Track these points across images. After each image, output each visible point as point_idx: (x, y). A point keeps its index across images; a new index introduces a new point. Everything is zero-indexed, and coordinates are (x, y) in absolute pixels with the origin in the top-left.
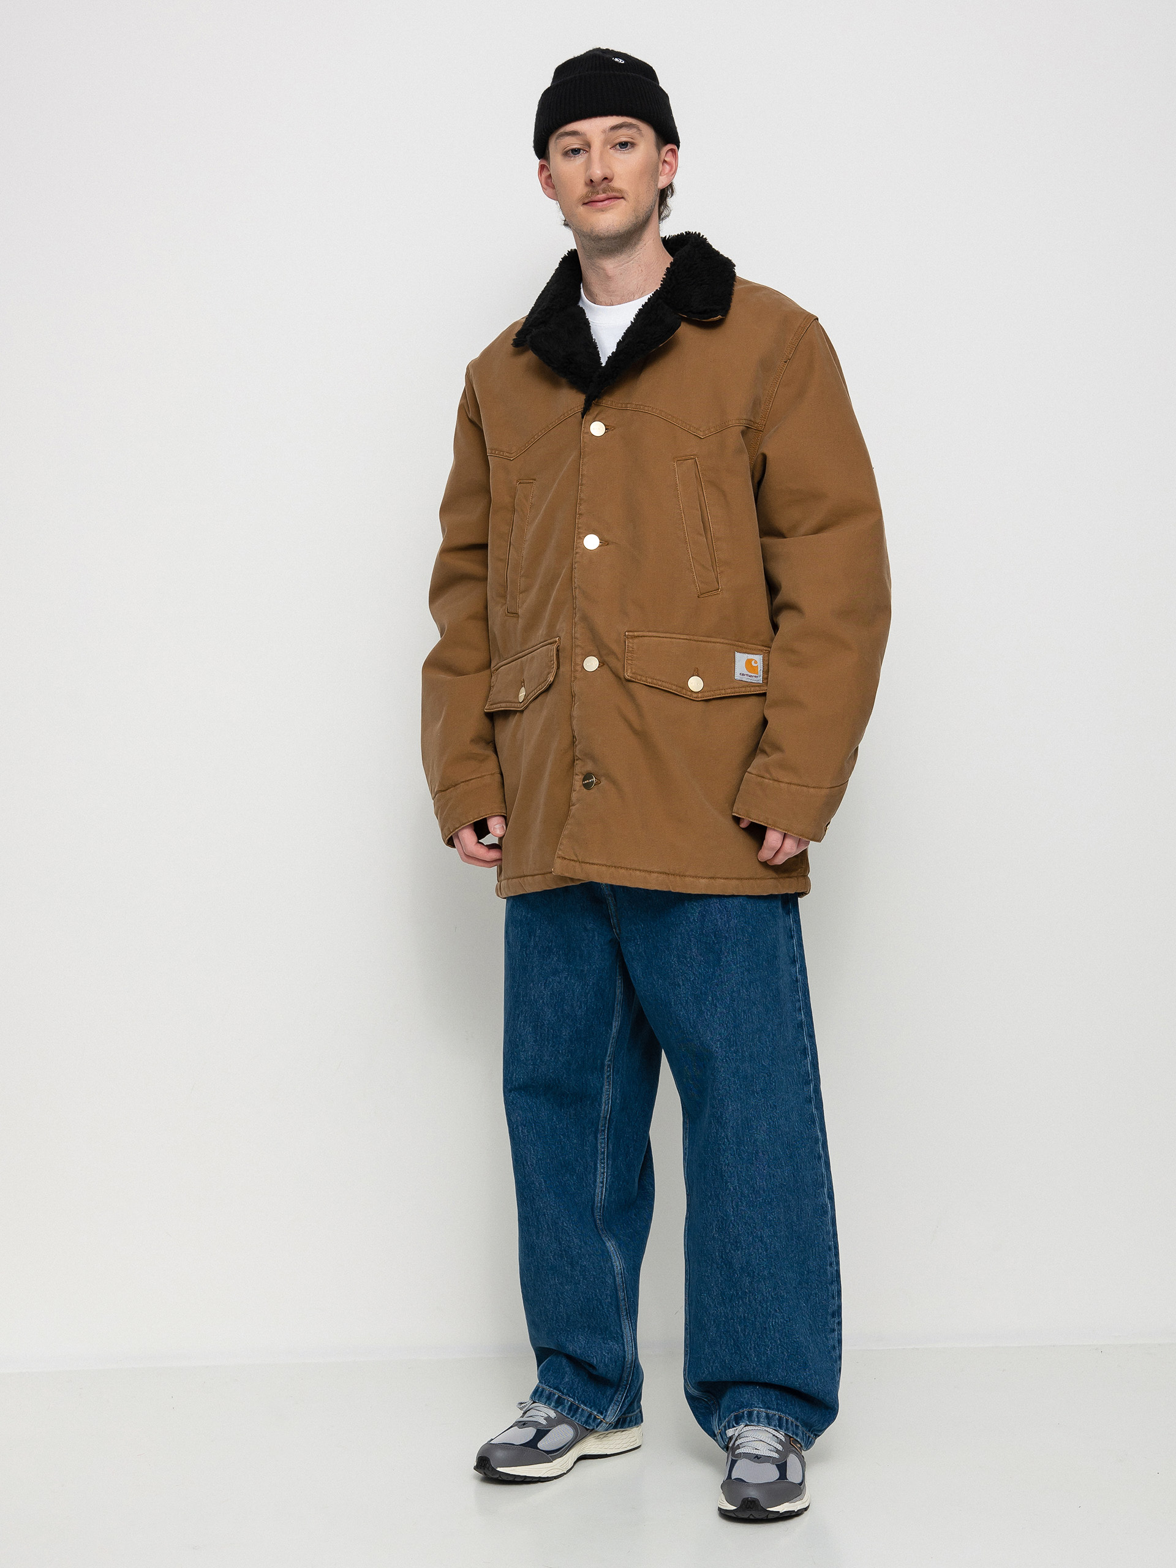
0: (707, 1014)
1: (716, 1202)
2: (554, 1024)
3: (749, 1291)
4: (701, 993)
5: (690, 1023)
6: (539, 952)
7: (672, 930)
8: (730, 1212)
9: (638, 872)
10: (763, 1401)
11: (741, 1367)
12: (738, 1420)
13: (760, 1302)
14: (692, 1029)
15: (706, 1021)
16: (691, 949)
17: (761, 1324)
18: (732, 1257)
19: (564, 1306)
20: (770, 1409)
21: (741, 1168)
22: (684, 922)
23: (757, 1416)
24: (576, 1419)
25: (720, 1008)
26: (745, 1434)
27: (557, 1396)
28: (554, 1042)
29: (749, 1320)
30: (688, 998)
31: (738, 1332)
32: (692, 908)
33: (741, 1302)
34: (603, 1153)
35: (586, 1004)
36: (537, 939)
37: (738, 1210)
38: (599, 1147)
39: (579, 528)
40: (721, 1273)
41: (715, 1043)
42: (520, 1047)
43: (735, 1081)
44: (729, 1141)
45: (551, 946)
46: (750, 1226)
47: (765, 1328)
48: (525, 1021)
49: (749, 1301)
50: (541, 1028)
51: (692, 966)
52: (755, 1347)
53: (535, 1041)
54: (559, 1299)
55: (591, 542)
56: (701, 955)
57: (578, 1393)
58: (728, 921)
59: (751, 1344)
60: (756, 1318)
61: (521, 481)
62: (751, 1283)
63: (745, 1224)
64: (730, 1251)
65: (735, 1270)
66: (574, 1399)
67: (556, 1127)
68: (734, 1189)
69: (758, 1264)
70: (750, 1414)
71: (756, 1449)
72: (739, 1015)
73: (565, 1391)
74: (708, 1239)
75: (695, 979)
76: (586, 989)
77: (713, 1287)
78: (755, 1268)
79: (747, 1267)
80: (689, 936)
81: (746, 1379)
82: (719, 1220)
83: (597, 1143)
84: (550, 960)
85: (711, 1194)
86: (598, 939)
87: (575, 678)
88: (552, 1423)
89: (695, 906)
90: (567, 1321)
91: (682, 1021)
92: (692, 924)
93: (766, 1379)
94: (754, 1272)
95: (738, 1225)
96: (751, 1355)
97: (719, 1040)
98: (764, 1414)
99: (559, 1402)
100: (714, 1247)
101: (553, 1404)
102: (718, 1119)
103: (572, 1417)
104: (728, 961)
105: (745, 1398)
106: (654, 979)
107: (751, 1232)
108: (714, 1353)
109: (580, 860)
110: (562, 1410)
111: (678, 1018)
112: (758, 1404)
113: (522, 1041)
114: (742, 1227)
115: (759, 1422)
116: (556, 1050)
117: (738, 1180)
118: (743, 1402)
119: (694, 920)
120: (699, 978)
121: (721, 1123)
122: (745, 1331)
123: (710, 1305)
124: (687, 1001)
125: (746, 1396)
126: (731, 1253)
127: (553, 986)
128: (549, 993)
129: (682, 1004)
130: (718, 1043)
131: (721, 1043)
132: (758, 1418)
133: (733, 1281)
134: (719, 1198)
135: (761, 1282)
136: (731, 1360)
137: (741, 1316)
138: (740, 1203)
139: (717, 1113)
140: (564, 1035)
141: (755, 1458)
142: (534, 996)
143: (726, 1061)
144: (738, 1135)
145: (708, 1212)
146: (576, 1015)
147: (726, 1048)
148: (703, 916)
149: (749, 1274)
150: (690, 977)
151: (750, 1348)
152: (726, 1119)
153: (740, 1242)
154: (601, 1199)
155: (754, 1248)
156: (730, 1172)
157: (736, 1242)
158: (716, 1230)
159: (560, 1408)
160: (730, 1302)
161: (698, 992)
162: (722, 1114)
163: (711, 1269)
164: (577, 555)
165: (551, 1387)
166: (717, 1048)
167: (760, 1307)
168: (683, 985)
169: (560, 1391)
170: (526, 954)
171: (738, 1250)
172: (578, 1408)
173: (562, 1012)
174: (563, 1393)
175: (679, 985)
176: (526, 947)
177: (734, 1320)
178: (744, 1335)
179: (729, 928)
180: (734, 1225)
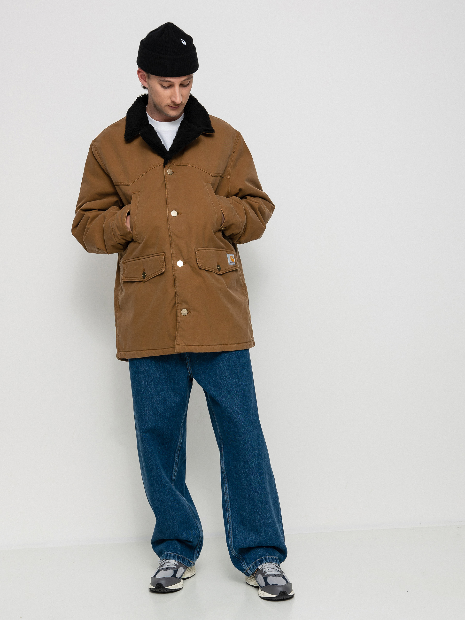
0: (235, 399)
1: (246, 474)
2: (163, 411)
3: (261, 509)
4: (231, 391)
5: (228, 403)
6: (154, 383)
7: (217, 366)
8: (252, 477)
9: (210, 346)
10: (268, 553)
11: (259, 541)
12: (261, 562)
13: (266, 513)
14: (229, 405)
15: (235, 402)
16: (225, 373)
17: (266, 522)
18: (254, 496)
19: (177, 522)
20: (271, 555)
21: (255, 460)
22: (222, 362)
23: (268, 559)
24: (185, 563)
25: (240, 396)
26: (265, 567)
27: (177, 555)
28: (163, 418)
29: (262, 521)
30: (225, 393)
31: (257, 526)
32: (225, 356)
33: (258, 514)
34: (177, 460)
35: (177, 401)
36: (152, 378)
37: (255, 477)
38: (175, 458)
39: (169, 208)
40: (249, 503)
41: (239, 410)
42: (149, 423)
43: (248, 425)
44: (249, 449)
45: (159, 380)
46: (260, 483)
47: (268, 523)
48: (150, 412)
49: (261, 513)
50: (158, 414)
51: (226, 380)
52: (265, 532)
53: (155, 419)
54: (175, 519)
55: (174, 213)
56: (229, 375)
57: (184, 553)
58: (239, 360)
59: (263, 531)
60: (264, 520)
61: (134, 193)
62: (262, 506)
63: (258, 482)
64: (253, 494)
65: (255, 501)
66: (183, 556)
67: (160, 452)
68: (253, 468)
69: (264, 498)
70: (265, 559)
71: (273, 572)
72: (247, 398)
73: (180, 553)
74: (243, 489)
75: (227, 385)
76: (176, 395)
77: (247, 508)
78: (263, 500)
79: (260, 499)
80: (224, 368)
81: (260, 545)
82: (247, 481)
83: (175, 457)
84: (159, 386)
85: (244, 471)
86: (182, 375)
87: (175, 270)
88: (178, 567)
89: (226, 355)
90: (178, 528)
91: (224, 403)
92: (225, 362)
93: (267, 544)
94: (263, 501)
95: (256, 483)
96: (263, 535)
97: (241, 409)
98: (270, 558)
99: (178, 558)
100: (246, 493)
101: (176, 559)
102: (244, 441)
103: (183, 563)
104: (241, 377)
105: (261, 553)
106: (209, 388)
107: (261, 485)
108: (249, 535)
109: (187, 345)
110: (180, 561)
111: (222, 402)
112: (267, 554)
113: (150, 420)
114: (257, 483)
115: (270, 561)
116: (164, 422)
117: (254, 465)
118: (261, 555)
119: (226, 361)
120: (229, 385)
121: (246, 443)
122: (261, 526)
123: (246, 516)
124: (225, 395)
125: (261, 552)
126: (254, 495)
127: (162, 396)
128: (160, 399)
129: (223, 396)
130: (241, 410)
131: (242, 410)
132: (269, 559)
133: (254, 506)
134: (247, 473)
135: (265, 505)
136: (255, 538)
137: (258, 520)
138: (256, 474)
139: (243, 438)
140: (167, 415)
141: (274, 575)
142: (154, 401)
143: (245, 417)
144: (253, 447)
145: (243, 479)
146: (172, 407)
147: (244, 411)
148: (229, 359)
149: (261, 503)
150: (225, 385)
151: (263, 533)
152: (247, 440)
153: (257, 490)
154: (174, 478)
155: (262, 491)
156: (251, 462)
157: (255, 490)
158: (247, 486)
159: (180, 560)
160: (254, 514)
161: (230, 390)
162: (245, 439)
163: (246, 501)
164: (170, 219)
165: (173, 553)
166: (240, 412)
167: (266, 515)
168: (223, 388)
169: (178, 553)
170: (148, 384)
171: (256, 493)
172: (185, 559)
173: (166, 405)
174: (179, 554)
175: (221, 389)
176: (147, 382)
177: (256, 521)
178: (260, 527)
179: (239, 363)
180: (254, 483)
